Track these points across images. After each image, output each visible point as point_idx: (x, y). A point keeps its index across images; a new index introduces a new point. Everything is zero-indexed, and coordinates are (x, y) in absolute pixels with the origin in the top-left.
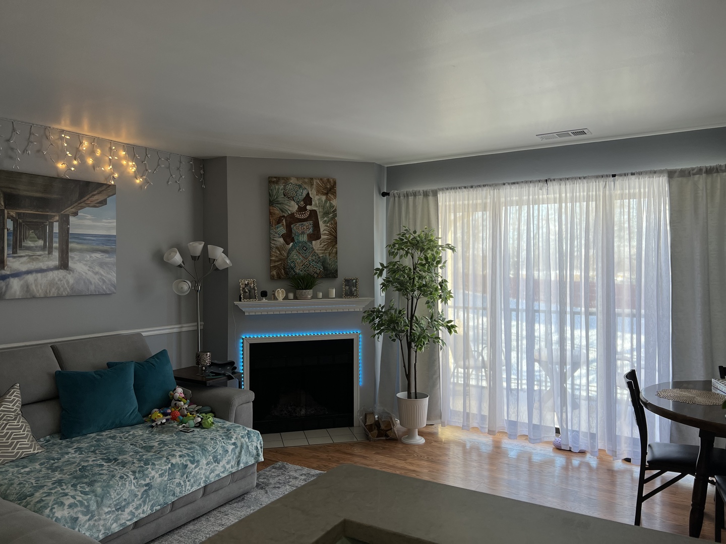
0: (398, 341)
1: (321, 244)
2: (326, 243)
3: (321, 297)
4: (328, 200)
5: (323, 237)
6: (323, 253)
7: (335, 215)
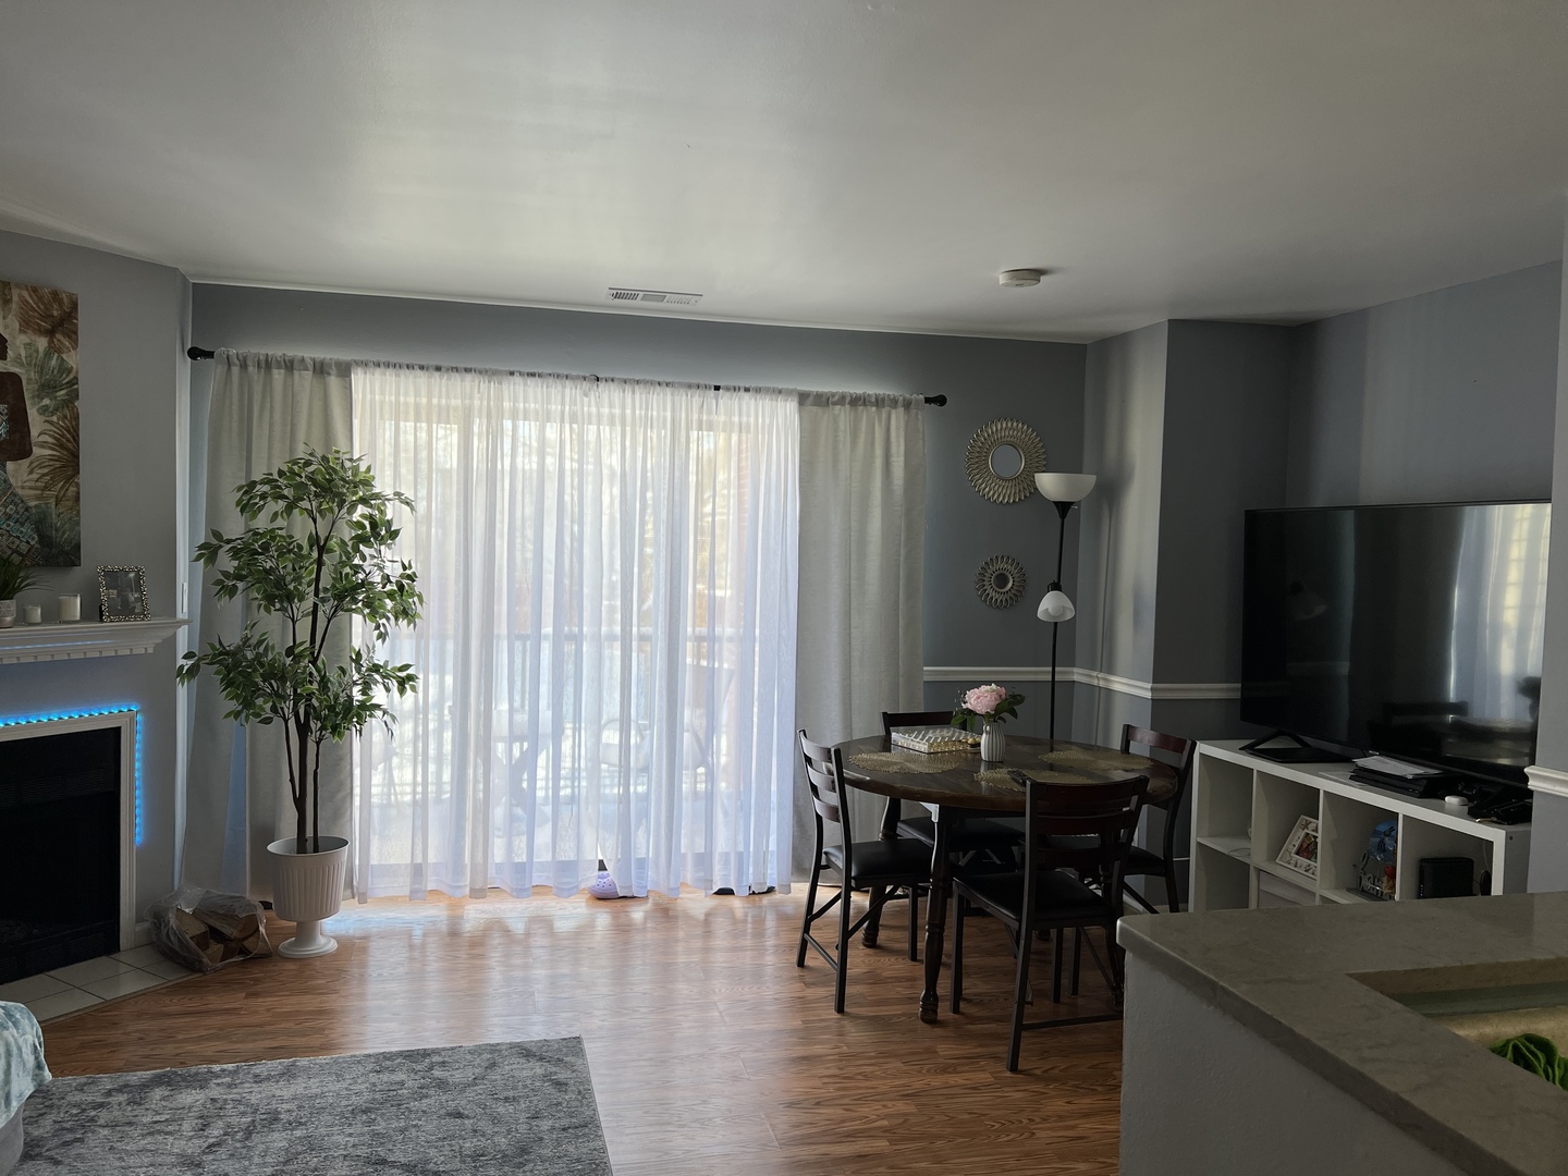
0: (278, 721)
1: (31, 472)
2: (46, 471)
3: (39, 619)
4: (53, 349)
5: (37, 451)
6: (38, 498)
7: (74, 395)
